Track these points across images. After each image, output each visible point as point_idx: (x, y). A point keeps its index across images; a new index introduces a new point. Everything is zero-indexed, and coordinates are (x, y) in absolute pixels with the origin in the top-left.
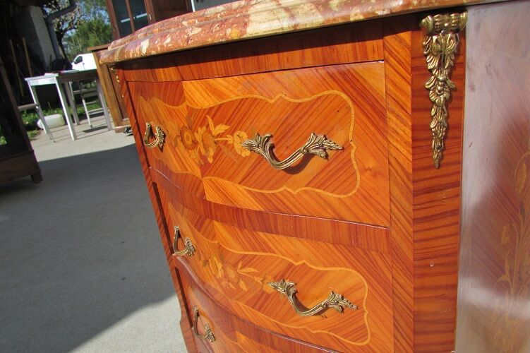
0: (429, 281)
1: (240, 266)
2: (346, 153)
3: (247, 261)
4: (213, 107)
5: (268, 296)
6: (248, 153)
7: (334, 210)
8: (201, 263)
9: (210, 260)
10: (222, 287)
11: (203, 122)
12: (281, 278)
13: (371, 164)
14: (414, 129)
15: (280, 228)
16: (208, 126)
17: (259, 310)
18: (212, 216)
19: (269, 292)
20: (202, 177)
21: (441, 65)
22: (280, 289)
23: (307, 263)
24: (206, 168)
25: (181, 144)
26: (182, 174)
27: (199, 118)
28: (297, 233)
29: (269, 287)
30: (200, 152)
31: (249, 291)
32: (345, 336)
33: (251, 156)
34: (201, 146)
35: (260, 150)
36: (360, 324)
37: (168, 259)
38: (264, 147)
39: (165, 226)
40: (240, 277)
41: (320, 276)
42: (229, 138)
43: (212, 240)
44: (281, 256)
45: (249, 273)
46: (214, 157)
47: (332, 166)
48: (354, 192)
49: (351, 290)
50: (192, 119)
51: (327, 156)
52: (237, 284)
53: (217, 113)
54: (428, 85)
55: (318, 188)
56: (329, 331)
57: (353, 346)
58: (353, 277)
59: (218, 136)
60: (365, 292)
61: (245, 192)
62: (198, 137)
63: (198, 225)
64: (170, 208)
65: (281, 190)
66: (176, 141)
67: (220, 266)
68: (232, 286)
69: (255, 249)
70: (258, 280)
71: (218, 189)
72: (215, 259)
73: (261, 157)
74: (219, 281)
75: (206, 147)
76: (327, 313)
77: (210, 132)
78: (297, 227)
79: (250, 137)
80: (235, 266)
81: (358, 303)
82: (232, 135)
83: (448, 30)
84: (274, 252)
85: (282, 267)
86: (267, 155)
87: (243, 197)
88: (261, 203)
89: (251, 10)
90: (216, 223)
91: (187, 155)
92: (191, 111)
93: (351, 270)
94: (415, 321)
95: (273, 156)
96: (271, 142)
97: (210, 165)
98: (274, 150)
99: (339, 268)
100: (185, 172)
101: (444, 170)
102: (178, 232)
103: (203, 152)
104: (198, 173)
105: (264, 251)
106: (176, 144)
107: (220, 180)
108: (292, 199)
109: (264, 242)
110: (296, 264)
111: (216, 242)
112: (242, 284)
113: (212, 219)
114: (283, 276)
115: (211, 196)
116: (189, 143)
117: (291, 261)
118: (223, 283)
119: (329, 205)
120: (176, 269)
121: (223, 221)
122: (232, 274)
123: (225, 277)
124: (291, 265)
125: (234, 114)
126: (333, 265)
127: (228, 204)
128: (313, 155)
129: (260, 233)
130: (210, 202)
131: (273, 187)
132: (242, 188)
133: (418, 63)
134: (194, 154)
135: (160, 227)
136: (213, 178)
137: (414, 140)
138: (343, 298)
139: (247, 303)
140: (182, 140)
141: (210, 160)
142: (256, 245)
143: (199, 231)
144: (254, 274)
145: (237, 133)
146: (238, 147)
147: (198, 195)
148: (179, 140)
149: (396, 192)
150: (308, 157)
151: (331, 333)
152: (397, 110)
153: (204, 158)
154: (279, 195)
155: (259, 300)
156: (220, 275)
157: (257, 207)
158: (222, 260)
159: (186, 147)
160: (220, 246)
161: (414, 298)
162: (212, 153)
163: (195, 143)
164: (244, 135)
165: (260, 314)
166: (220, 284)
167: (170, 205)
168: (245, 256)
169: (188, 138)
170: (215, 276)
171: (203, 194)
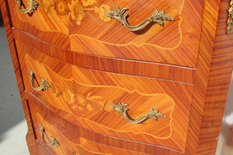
1: (89, 95)
3: (94, 91)
5: (108, 113)
6: (109, 19)
7: (162, 58)
8: (55, 95)
9: (64, 92)
10: (72, 110)
12: (117, 102)
13: (190, 30)
15: (123, 69)
17: (100, 122)
18: (72, 59)
19: (108, 111)
20: (70, 34)
22: (117, 109)
23: (138, 92)
24: (73, 27)
25: (54, 11)
26: (51, 33)
29: (109, 108)
30: (70, 17)
31: (93, 111)
32: (156, 135)
33: (110, 22)
34: (72, 14)
35: (119, 18)
36: (166, 127)
37: (21, 94)
38: (122, 16)
39: (19, 70)
40: (88, 102)
41: (145, 99)
42: (96, 9)
43: (69, 78)
44: (120, 88)
45: (95, 99)
46: (82, 21)
47: (165, 30)
48: (177, 46)
49: (164, 107)
51: (163, 24)
52: (85, 108)
55: (154, 44)
56: (146, 132)
58: (167, 99)
59: (87, 7)
60: (173, 108)
61: (103, 46)
62: (71, 7)
63: (57, 68)
64: (27, 58)
66: (49, 9)
67: (72, 96)
68: (80, 108)
69: (102, 84)
70: (102, 103)
71: (81, 42)
72: (69, 91)
73: (118, 23)
74: (70, 106)
75: (76, 14)
76: (147, 122)
77: (82, 4)
78: (135, 68)
79: (111, 9)
80: (85, 95)
81: (167, 115)
82: (99, 7)
84: (116, 85)
85: (120, 94)
86: (124, 22)
87: (101, 48)
88: (114, 53)
90: (74, 67)
91: (58, 18)
93: (165, 95)
94: (203, 121)
97: (78, 26)
98: (128, 19)
99: (158, 94)
100: (54, 31)
102: (33, 75)
103: (73, 17)
104: (66, 31)
105: (109, 84)
106: (49, 11)
108: (136, 50)
109: (110, 79)
110: (130, 92)
111: (72, 79)
112: (89, 107)
113: (73, 64)
114: (120, 100)
115: (75, 47)
116: (63, 10)
117: (127, 90)
118: (74, 108)
119: (160, 54)
120: (27, 100)
121: (80, 66)
122: (81, 100)
123: (76, 103)
124: (127, 93)
126: (155, 92)
127: (88, 53)
128: (155, 23)
129: (107, 73)
130: (72, 53)
131: (124, 42)
132: (101, 42)
134: (65, 19)
136: (79, 35)
138: (158, 112)
140: (56, 8)
141: (79, 23)
142: (103, 80)
143: (57, 72)
144: (99, 100)
145: (103, 5)
146: (101, 15)
147: (63, 47)
148: (52, 9)
149: (203, 48)
151: (147, 134)
153: (73, 22)
154: (127, 48)
155: (100, 116)
156: (72, 101)
157: (109, 54)
158: (75, 92)
159: (58, 14)
160: (74, 83)
162: (80, 18)
163: (67, 11)
164: (107, 7)
165: (100, 125)
166: (70, 108)
167: (27, 56)
168: (95, 88)
169: (61, 7)
170: (67, 103)
171: (69, 46)
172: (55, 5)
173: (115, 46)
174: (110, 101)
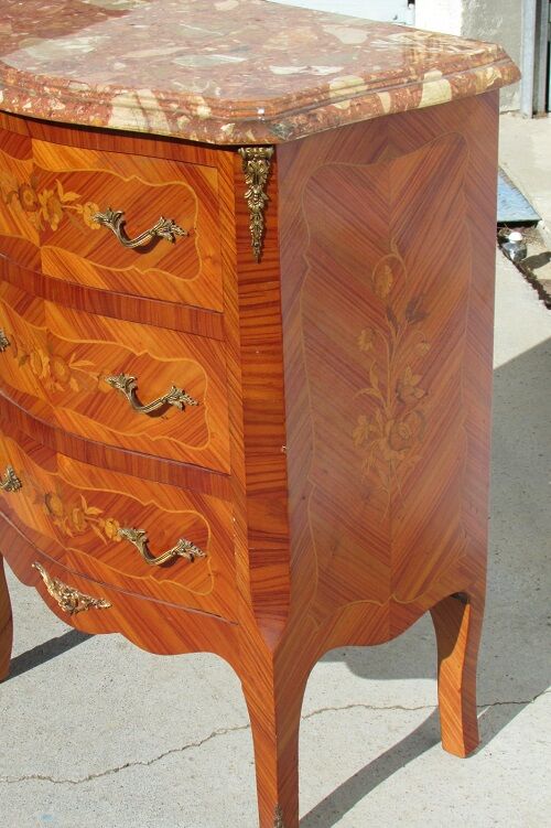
0: (254, 368)
1: (73, 358)
2: (191, 239)
3: (81, 351)
4: (65, 173)
6: (98, 226)
7: (179, 295)
8: (17, 361)
9: (32, 355)
10: (45, 392)
11: (52, 185)
12: (120, 371)
13: (211, 252)
14: (238, 228)
15: (123, 311)
16: (56, 191)
17: (91, 416)
18: (44, 292)
19: (105, 391)
20: (41, 245)
21: (256, 181)
22: (119, 385)
23: (150, 354)
24: (46, 235)
25: (18, 202)
26: (11, 238)
27: (44, 180)
28: (140, 318)
30: (42, 216)
31: (81, 392)
32: (186, 441)
33: (100, 229)
34: (44, 210)
35: (110, 225)
36: (201, 423)
38: (115, 224)
40: (71, 373)
41: (163, 367)
42: (79, 208)
43: (40, 325)
44: (122, 345)
45: (83, 367)
46: (59, 225)
47: (179, 249)
48: (197, 277)
49: (194, 382)
50: (38, 178)
51: (174, 240)
52: (66, 384)
53: (70, 180)
54: (248, 194)
55: (166, 270)
56: (171, 436)
57: (194, 452)
58: (196, 369)
59: (66, 203)
60: (205, 386)
61: (90, 268)
62: (42, 199)
63: (22, 306)
65: (129, 269)
67: (46, 360)
68: (59, 387)
69: (93, 337)
70: (94, 375)
71: (59, 261)
72: (40, 352)
73: (111, 232)
74: (41, 383)
75: (51, 213)
76: (168, 413)
77: (58, 197)
78: (140, 309)
79: (102, 211)
80: (66, 359)
81: (199, 397)
82: (83, 204)
83: (259, 158)
84: (115, 340)
85: (121, 359)
86: (117, 232)
87: (88, 273)
88: (107, 281)
89: (114, 101)
90: (49, 305)
91: (23, 215)
92: (37, 170)
93: (192, 361)
95: (123, 233)
96: (122, 219)
97: (52, 233)
98: (125, 228)
99: (181, 359)
100: (17, 236)
101: (264, 265)
103: (46, 217)
104: (36, 239)
105: (103, 338)
106: (10, 201)
107: (63, 252)
108: (139, 279)
109: (105, 328)
110: (138, 354)
111: (45, 328)
112: (74, 384)
113: (45, 298)
114: (122, 370)
115: (49, 269)
116: (30, 203)
117: (132, 350)
118: (48, 386)
119: (175, 288)
121: (59, 301)
122: (61, 370)
123: (52, 375)
124: (133, 355)
125: (87, 185)
126: (175, 355)
127: (70, 280)
128: (162, 237)
129: (101, 317)
130: (44, 277)
131: (122, 265)
132: (88, 263)
133: (239, 177)
134: (34, 217)
136: (54, 248)
137: (238, 238)
138: (184, 393)
139: (77, 410)
141: (54, 228)
142: (95, 331)
143: (21, 314)
144: (89, 368)
145: (89, 203)
146: (87, 218)
147: (31, 267)
148: (15, 197)
149: (227, 281)
150: (157, 239)
151: (171, 439)
152: (226, 210)
153: (47, 224)
154: (127, 275)
155: (92, 402)
156: (44, 374)
157: (101, 285)
158: (52, 354)
159: (23, 207)
160: (49, 334)
161: (243, 385)
162: (57, 220)
163: (37, 205)
164: (95, 207)
166: (42, 386)
168: (82, 345)
169: (28, 198)
170: (37, 377)
171: (39, 266)
172: (20, 192)
173: (109, 271)
174: (107, 371)
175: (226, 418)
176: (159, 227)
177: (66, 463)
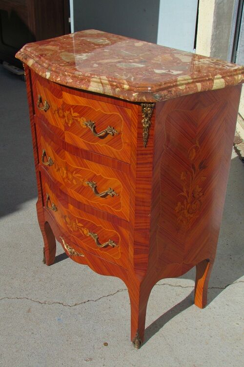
0: (141, 186)
1: (74, 172)
2: (120, 135)
3: (78, 171)
4: (73, 106)
5: (85, 187)
6: (85, 127)
7: (114, 154)
8: (55, 170)
9: (61, 169)
10: (64, 182)
11: (69, 110)
13: (127, 141)
14: (138, 133)
15: (93, 159)
16: (70, 112)
17: (80, 193)
18: (65, 148)
20: (65, 131)
22: (90, 185)
23: (102, 175)
24: (67, 128)
26: (55, 127)
27: (66, 107)
28: (99, 162)
29: (86, 183)
30: (65, 120)
31: (77, 184)
32: (113, 207)
34: (66, 118)
35: (90, 127)
36: (119, 202)
37: (36, 166)
38: (92, 126)
39: (37, 147)
40: (74, 178)
41: (106, 181)
42: (79, 119)
43: (63, 159)
44: (92, 171)
45: (78, 177)
46: (72, 124)
47: (115, 139)
49: (117, 188)
50: (64, 106)
51: (113, 135)
52: (72, 181)
53: (76, 108)
54: (143, 121)
55: (110, 146)
56: (108, 205)
57: (116, 212)
58: (118, 183)
59: (74, 117)
60: (121, 189)
62: (66, 114)
63: (58, 151)
64: (42, 139)
65: (96, 143)
66: (55, 112)
67: (65, 172)
68: (69, 182)
69: (81, 166)
70: (81, 180)
71: (71, 138)
72: (63, 169)
73: (90, 130)
75: (68, 120)
76: (107, 197)
77: (71, 114)
78: (100, 159)
79: (87, 121)
80: (72, 173)
81: (119, 193)
84: (89, 169)
85: (91, 176)
86: (92, 130)
87: (81, 143)
88: (88, 147)
89: (92, 79)
90: (66, 152)
91: (59, 119)
92: (64, 103)
93: (117, 180)
94: (136, 200)
95: (94, 130)
96: (95, 125)
97: (69, 127)
98: (95, 128)
99: (113, 179)
100: (57, 126)
101: (147, 149)
102: (45, 153)
103: (67, 121)
104: (63, 129)
105: (85, 168)
107: (72, 134)
108: (100, 148)
109: (86, 164)
110: (97, 175)
111: (65, 161)
112: (74, 182)
113: (65, 150)
114: (92, 179)
115: (68, 140)
116: (61, 115)
117: (95, 173)
118: (66, 181)
120: (40, 172)
121: (70, 152)
122: (70, 176)
123: (67, 177)
124: (95, 175)
125: (82, 111)
126: (111, 177)
127: (74, 145)
128: (109, 134)
129: (85, 160)
130: (66, 143)
131: (93, 142)
132: (81, 140)
133: (140, 114)
134: (63, 121)
135: (34, 148)
136: (70, 133)
137: (138, 137)
138: (113, 191)
139: (75, 190)
140: (58, 113)
141: (70, 125)
142: (82, 164)
143: (57, 154)
144: (80, 177)
145: (82, 118)
146: (81, 123)
147: (61, 138)
148: (56, 112)
149: (132, 152)
150: (107, 134)
152: (134, 126)
153: (67, 124)
154: (95, 146)
155: (80, 189)
156: (65, 176)
157: (86, 148)
158: (67, 170)
159: (59, 116)
160: (66, 163)
161: (136, 192)
162: (71, 122)
163: (64, 116)
164: (85, 119)
165: (80, 195)
166: (64, 180)
167: (42, 138)
168: (77, 169)
169: (61, 113)
170: (62, 177)
171: (64, 138)
172: (58, 110)
173: (89, 144)
174: (86, 179)
175: (129, 202)
176: (108, 129)
177: (71, 207)
